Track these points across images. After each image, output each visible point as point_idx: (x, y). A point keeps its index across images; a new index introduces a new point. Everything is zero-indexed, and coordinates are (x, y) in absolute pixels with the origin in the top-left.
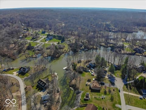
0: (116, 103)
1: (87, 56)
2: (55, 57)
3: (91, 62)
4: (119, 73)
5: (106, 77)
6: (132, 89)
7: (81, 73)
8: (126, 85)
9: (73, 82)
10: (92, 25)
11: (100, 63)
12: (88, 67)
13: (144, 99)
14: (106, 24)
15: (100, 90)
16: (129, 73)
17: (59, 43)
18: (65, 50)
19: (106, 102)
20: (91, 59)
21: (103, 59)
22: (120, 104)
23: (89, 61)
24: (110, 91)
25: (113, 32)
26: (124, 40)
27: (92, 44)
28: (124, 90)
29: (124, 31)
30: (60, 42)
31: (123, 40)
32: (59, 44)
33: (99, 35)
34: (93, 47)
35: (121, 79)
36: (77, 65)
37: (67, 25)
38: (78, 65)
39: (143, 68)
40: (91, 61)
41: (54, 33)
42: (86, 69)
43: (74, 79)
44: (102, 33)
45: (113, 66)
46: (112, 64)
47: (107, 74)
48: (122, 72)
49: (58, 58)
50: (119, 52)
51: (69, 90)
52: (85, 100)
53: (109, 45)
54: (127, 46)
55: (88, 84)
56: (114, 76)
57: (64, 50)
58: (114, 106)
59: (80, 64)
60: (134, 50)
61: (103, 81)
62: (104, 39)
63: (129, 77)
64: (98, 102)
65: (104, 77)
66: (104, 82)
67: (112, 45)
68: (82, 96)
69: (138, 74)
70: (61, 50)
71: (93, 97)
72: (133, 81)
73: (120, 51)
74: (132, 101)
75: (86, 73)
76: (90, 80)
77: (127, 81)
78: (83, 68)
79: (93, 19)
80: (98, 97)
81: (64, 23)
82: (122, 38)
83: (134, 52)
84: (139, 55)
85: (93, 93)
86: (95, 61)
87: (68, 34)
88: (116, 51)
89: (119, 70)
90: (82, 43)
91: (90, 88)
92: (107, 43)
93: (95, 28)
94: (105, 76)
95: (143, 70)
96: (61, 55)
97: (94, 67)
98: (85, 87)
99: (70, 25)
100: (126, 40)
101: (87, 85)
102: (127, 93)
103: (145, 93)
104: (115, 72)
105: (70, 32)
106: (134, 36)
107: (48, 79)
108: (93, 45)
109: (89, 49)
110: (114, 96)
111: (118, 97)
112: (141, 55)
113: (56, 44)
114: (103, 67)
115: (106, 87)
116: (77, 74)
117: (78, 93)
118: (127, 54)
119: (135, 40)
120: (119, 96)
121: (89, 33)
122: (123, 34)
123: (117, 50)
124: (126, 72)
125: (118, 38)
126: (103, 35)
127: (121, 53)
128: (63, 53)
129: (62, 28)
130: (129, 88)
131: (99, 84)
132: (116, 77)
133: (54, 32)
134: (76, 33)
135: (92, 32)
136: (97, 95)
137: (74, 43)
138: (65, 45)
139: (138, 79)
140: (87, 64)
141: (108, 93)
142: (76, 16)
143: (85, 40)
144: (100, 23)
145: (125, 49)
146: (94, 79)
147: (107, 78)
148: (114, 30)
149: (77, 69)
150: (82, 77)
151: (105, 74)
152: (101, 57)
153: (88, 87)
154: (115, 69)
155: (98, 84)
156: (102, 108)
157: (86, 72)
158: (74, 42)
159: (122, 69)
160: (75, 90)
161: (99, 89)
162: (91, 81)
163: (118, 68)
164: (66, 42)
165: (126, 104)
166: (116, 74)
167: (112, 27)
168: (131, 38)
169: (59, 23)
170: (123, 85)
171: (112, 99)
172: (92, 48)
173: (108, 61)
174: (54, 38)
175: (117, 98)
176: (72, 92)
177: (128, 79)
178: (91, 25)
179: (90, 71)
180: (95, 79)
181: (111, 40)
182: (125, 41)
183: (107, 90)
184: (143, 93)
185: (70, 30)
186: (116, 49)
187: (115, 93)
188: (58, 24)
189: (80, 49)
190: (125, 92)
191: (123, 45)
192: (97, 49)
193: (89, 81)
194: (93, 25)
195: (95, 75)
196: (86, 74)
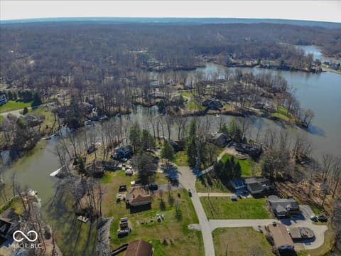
0: (188, 222)
1: (108, 134)
2: (23, 150)
3: (121, 145)
4: (182, 157)
5: (160, 171)
6: (214, 184)
7: (99, 175)
8: (201, 178)
9: (84, 201)
10: (107, 59)
11: (142, 143)
12: (115, 159)
13: (241, 198)
14: (138, 55)
15: (150, 203)
16: (201, 152)
17: (26, 111)
18: (47, 128)
19: (167, 227)
20: (120, 139)
21: (146, 134)
22: (197, 221)
23: (116, 144)
24: (171, 200)
25: (156, 71)
26: (182, 87)
27: (115, 102)
28: (199, 190)
29: (177, 66)
30: (29, 108)
31: (179, 86)
32: (27, 114)
33: (127, 81)
34: (119, 110)
35: (189, 168)
36: (85, 158)
37: (42, 62)
38: (90, 159)
39: (225, 137)
40: (120, 142)
41: (8, 88)
42: (110, 163)
43: (84, 194)
44: (135, 76)
45: (169, 145)
46: (166, 142)
47: (160, 164)
48: (189, 154)
49: (30, 150)
50: (176, 114)
51: (76, 226)
52: (121, 236)
53: (153, 101)
54: (189, 99)
55: (122, 198)
56: (174, 165)
57: (43, 126)
58: (185, 230)
59: (93, 154)
60: (204, 105)
61: (154, 181)
62: (140, 90)
63: (203, 160)
64: (150, 230)
65: (155, 173)
66: (156, 183)
67: (159, 100)
68: (111, 230)
69: (218, 151)
70: (36, 128)
71: (138, 222)
72: (212, 168)
73: (177, 110)
74: (218, 209)
75: (112, 173)
76: (125, 186)
77: (201, 170)
78: (103, 162)
79: (108, 43)
80: (148, 220)
81: (33, 59)
82: (176, 82)
83: (204, 108)
84: (213, 114)
85: (137, 215)
86: (129, 141)
87: (48, 85)
88: (170, 113)
89: (182, 150)
90: (90, 103)
91: (128, 206)
92: (149, 97)
93: (114, 64)
94: (156, 169)
95: (226, 141)
96: (37, 140)
97: (129, 156)
98: (115, 206)
99: (51, 61)
100: (184, 86)
101: (119, 200)
102: (205, 195)
103: (239, 187)
104: (175, 155)
105: (54, 80)
106: (199, 76)
107: (14, 210)
108: (119, 105)
109: (110, 116)
110: (181, 209)
111: (190, 209)
112: (218, 111)
113: (17, 113)
114: (150, 151)
115: (161, 193)
116: (90, 181)
117: (102, 224)
118: (192, 115)
119: (202, 83)
120: (191, 205)
121: (104, 79)
122: (179, 75)
123: (172, 109)
124: (196, 151)
125: (169, 84)
126: (136, 79)
127: (179, 116)
128: (43, 135)
129: (29, 71)
130: (207, 184)
131: (147, 190)
132: (179, 167)
133: (8, 83)
134: (70, 80)
135: (110, 74)
136: (146, 216)
137: (70, 106)
138: (43, 113)
139: (220, 161)
140: (113, 152)
141: (168, 205)
142: (62, 39)
143: (96, 95)
144: (124, 53)
145: (186, 105)
146: (133, 183)
147: (162, 172)
148: (158, 68)
149: (88, 168)
150: (103, 186)
151: (155, 165)
152: (142, 129)
153: (124, 205)
154: (173, 149)
155: (144, 191)
156: (162, 242)
157: (113, 170)
158: (68, 104)
159: (187, 147)
160: (92, 221)
161: (147, 202)
162: (128, 188)
163: (179, 147)
164: (46, 106)
165: (208, 219)
166: (178, 160)
167: (153, 60)
168: (193, 82)
169: (19, 58)
170: (195, 180)
171: (179, 216)
172: (117, 113)
173: (156, 136)
174: (11, 99)
175: (188, 210)
176: (85, 227)
177: (202, 166)
178: (105, 58)
179: (121, 166)
180: (136, 183)
181: (155, 90)
182: (185, 89)
183: (166, 199)
184: (236, 188)
185: (52, 75)
186: (169, 108)
187: (184, 202)
188: (16, 61)
189: (89, 119)
190: (201, 194)
191: (181, 97)
192: (128, 113)
193: (123, 189)
194: (110, 59)
195: (134, 173)
196: (114, 174)
